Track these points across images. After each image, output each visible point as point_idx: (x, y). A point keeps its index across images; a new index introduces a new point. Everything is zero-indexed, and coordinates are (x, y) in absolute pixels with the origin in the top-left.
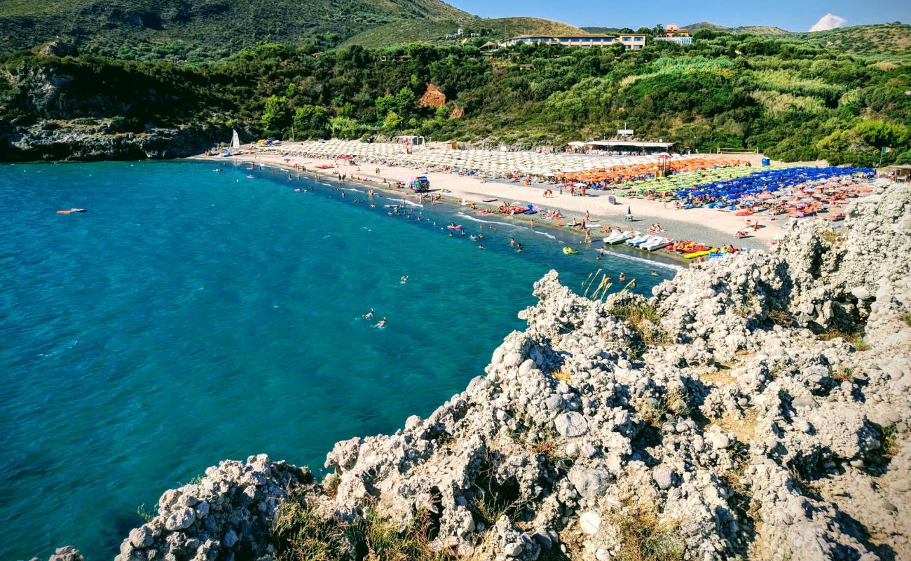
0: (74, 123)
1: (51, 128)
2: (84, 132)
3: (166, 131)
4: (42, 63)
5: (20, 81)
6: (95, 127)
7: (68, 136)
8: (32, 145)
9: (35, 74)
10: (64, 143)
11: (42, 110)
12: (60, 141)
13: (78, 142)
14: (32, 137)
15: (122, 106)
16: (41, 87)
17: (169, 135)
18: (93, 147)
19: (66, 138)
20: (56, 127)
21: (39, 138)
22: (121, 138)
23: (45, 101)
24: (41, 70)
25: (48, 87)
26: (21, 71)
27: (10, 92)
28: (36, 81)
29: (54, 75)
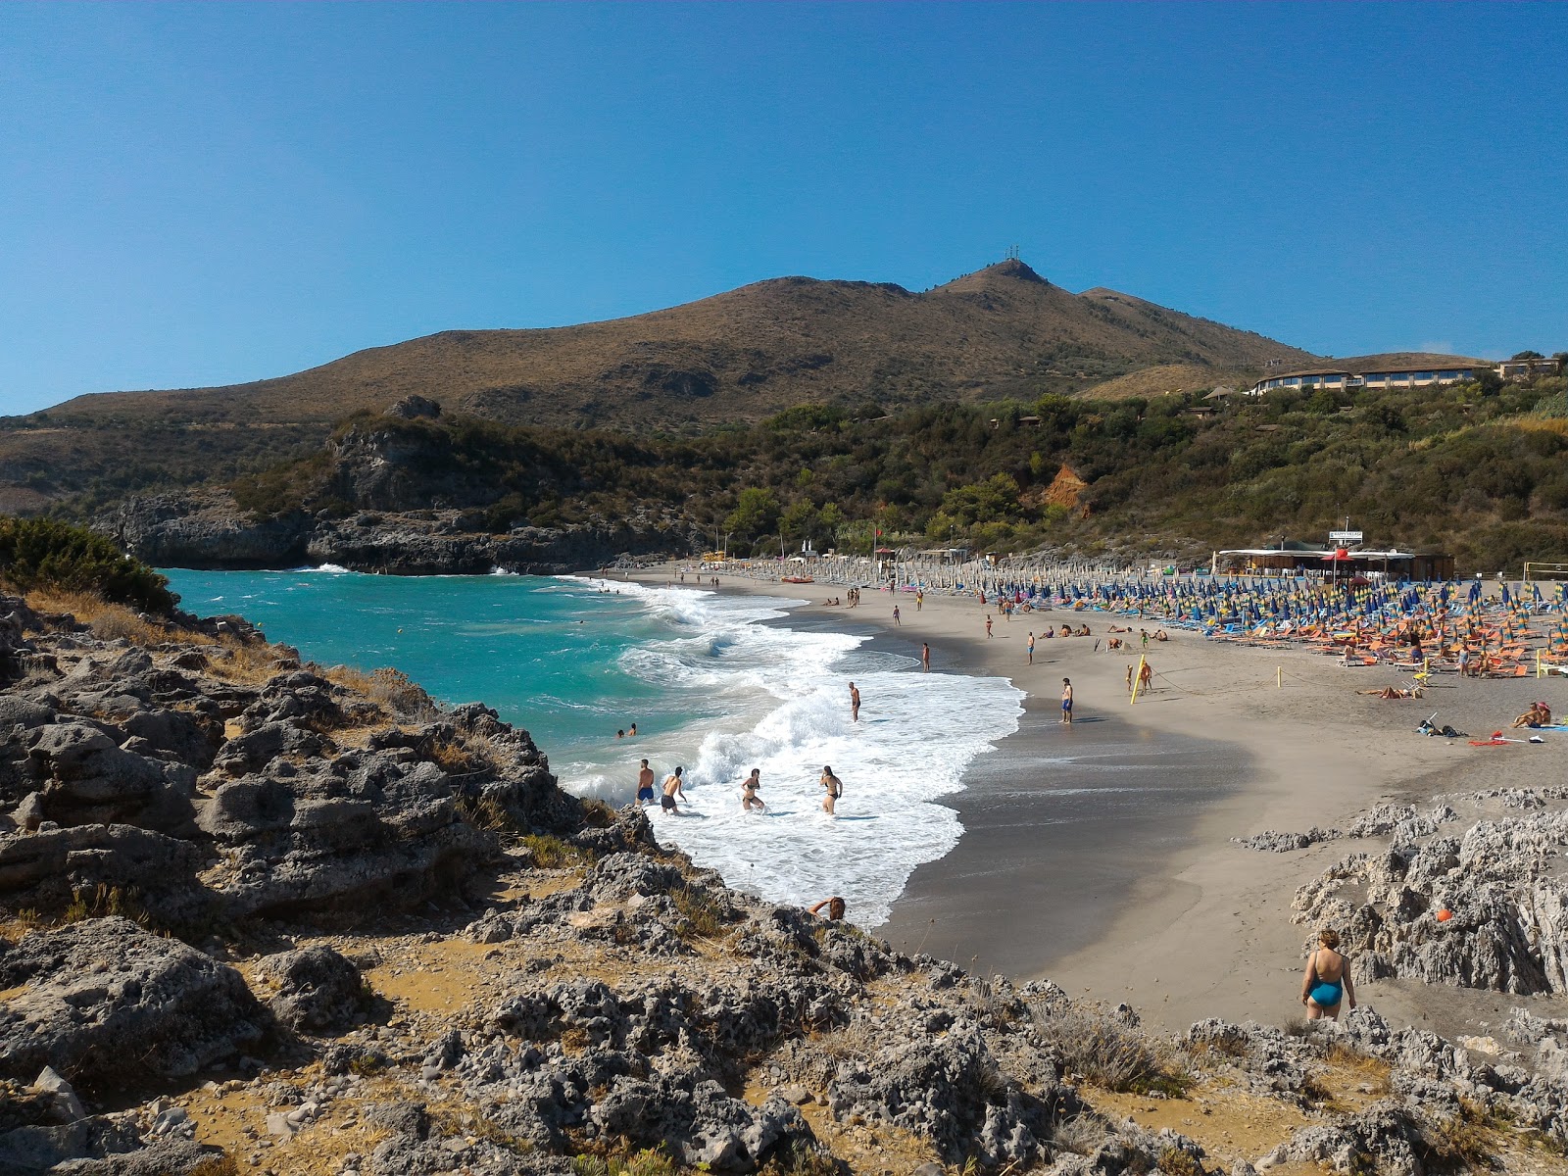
0: (406, 517)
1: (370, 523)
2: (415, 530)
3: (543, 531)
4: (374, 426)
5: (345, 454)
6: (433, 523)
7: (389, 537)
8: (335, 548)
9: (365, 443)
10: (381, 546)
11: (366, 496)
12: (375, 543)
13: (400, 545)
14: (339, 536)
15: (485, 493)
16: (369, 462)
17: (545, 539)
18: (421, 552)
19: (386, 539)
20: (377, 521)
21: (348, 538)
22: (468, 542)
23: (371, 485)
24: (372, 437)
25: (379, 462)
26: (348, 439)
27: (328, 470)
28: (364, 454)
29: (390, 444)
